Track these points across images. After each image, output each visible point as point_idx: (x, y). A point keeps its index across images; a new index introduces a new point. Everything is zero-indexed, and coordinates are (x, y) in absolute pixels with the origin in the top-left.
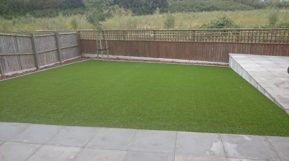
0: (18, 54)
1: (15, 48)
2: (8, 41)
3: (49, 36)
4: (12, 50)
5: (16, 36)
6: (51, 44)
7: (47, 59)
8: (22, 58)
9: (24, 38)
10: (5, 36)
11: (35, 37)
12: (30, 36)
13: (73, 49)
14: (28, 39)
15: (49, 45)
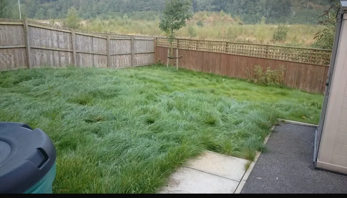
0: (92, 53)
1: (90, 47)
2: (85, 41)
3: (125, 40)
4: (87, 48)
5: (92, 37)
6: (126, 48)
7: (120, 61)
8: (96, 57)
9: (100, 39)
10: (83, 36)
11: (110, 39)
12: (106, 38)
13: (148, 55)
14: (104, 40)
15: (124, 48)
